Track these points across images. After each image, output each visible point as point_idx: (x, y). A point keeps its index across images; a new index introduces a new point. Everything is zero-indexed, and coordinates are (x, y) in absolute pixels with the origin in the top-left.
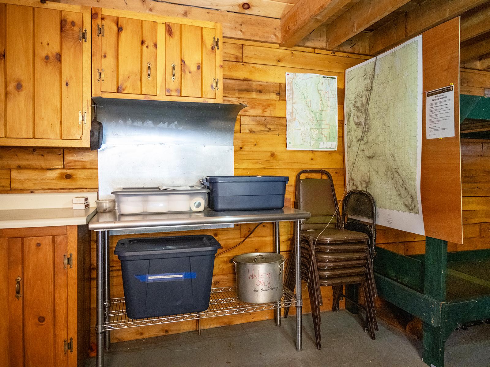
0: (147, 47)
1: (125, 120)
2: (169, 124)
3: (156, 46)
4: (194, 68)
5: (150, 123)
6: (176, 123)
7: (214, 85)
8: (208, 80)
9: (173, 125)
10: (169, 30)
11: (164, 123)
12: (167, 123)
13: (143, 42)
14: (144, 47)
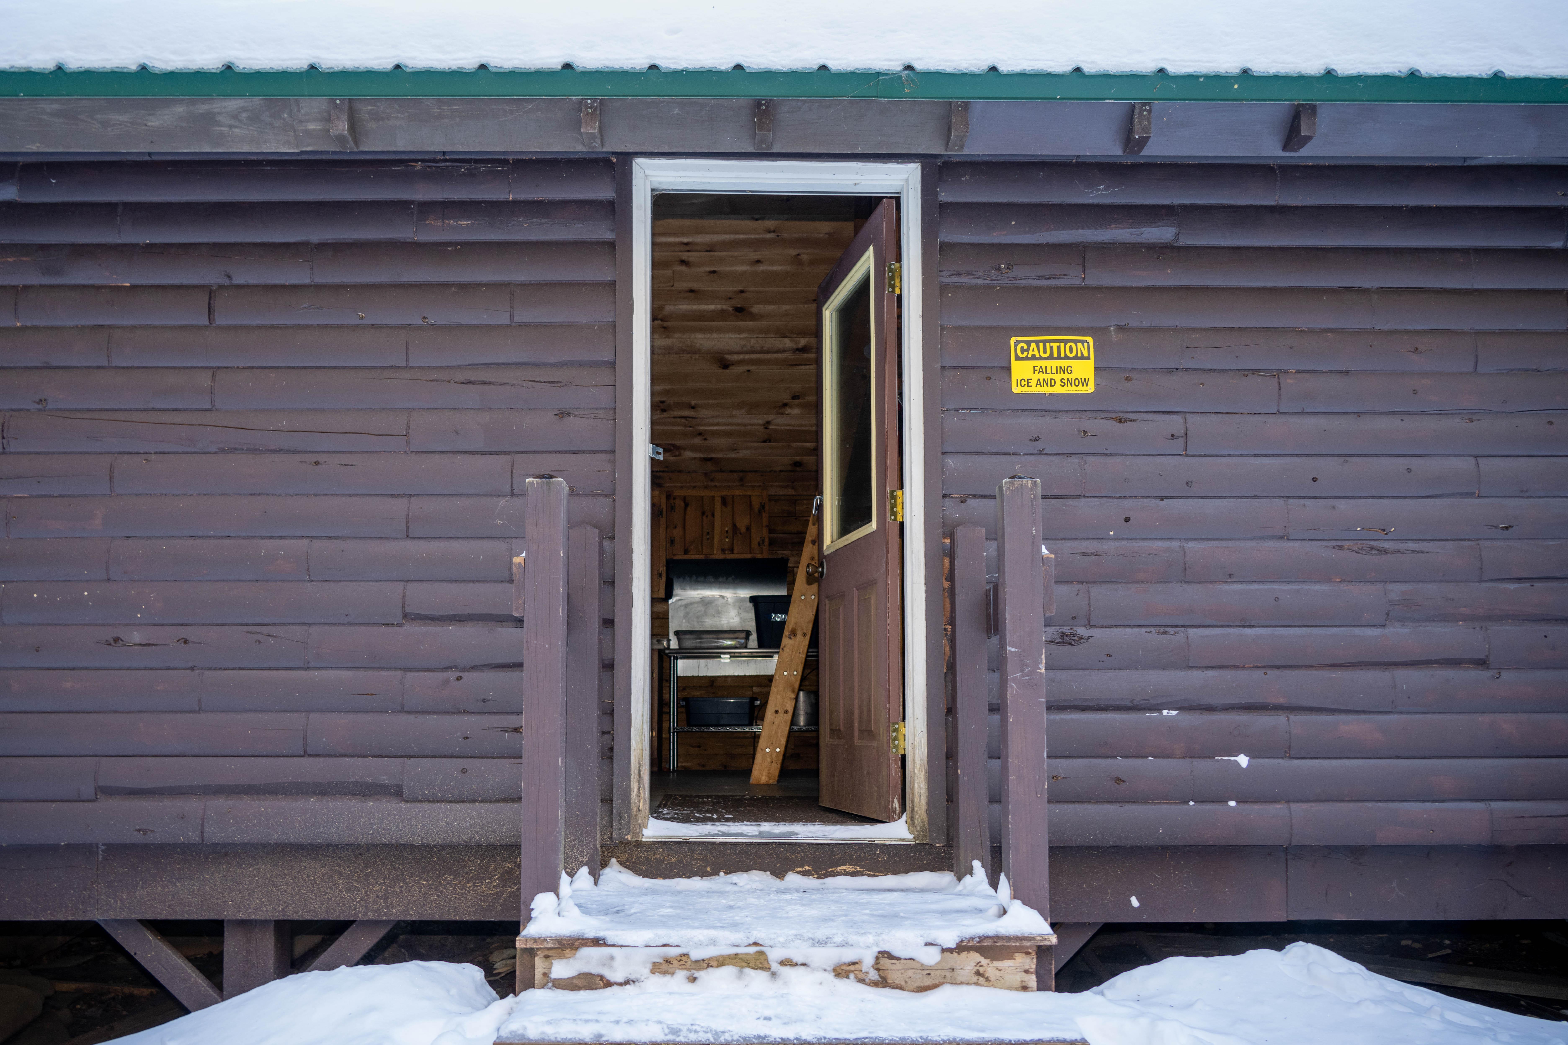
0: (707, 517)
1: (691, 577)
2: (727, 579)
3: (713, 515)
4: (743, 530)
5: (711, 578)
6: (733, 576)
7: (761, 542)
8: (755, 541)
9: (730, 579)
10: (724, 501)
11: (723, 577)
12: (725, 577)
13: (703, 514)
14: (704, 517)
